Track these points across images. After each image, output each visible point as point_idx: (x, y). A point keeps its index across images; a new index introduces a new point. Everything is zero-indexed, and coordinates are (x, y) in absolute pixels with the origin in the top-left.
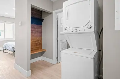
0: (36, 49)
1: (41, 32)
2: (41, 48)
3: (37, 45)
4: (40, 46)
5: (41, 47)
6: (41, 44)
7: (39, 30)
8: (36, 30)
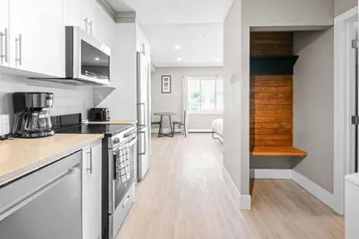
0: (273, 143)
1: (289, 97)
2: (291, 145)
3: (275, 132)
4: (286, 137)
5: (290, 140)
6: (289, 132)
7: (283, 89)
8: (274, 89)
